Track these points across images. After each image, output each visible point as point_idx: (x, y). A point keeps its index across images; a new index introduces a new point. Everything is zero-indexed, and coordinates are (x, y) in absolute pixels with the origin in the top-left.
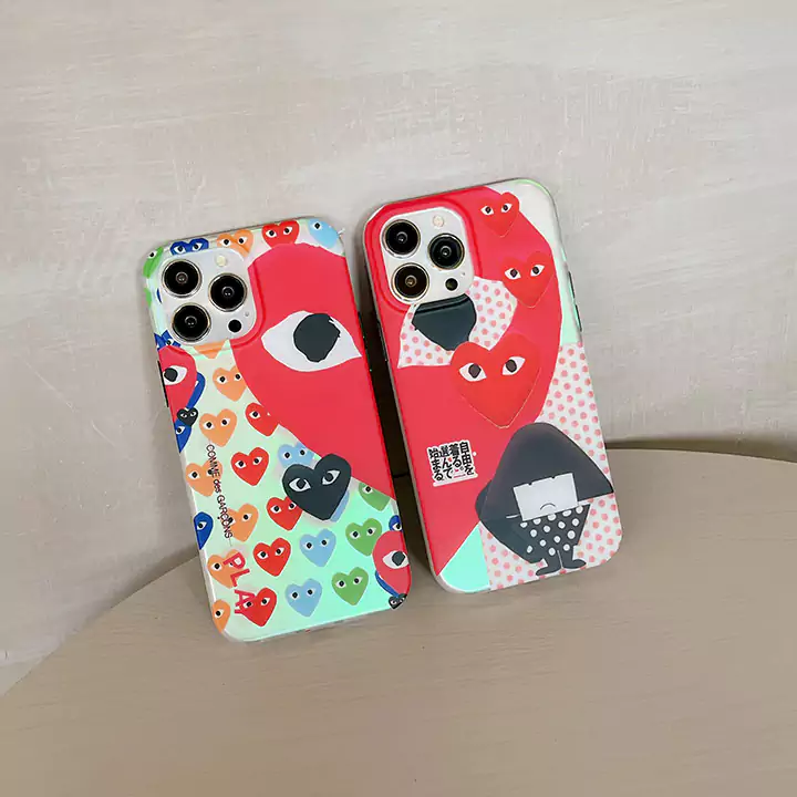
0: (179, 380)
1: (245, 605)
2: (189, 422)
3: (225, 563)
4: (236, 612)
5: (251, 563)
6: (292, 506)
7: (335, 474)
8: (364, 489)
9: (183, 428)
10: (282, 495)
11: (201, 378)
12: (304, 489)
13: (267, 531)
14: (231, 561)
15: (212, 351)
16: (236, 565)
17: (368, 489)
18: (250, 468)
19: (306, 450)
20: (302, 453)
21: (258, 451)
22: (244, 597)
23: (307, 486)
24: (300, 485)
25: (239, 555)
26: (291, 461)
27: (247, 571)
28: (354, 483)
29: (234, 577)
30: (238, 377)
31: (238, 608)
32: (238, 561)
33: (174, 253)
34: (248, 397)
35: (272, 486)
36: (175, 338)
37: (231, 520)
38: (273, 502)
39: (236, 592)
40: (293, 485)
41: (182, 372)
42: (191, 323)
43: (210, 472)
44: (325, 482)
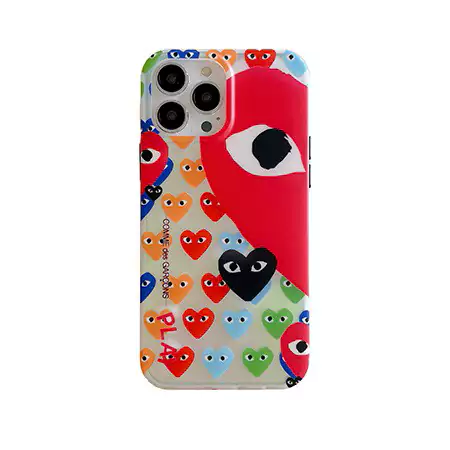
0: (153, 160)
1: (167, 357)
2: (154, 196)
3: (159, 318)
4: (159, 360)
5: (179, 324)
6: (222, 284)
7: (263, 264)
8: (285, 283)
9: (147, 201)
10: (216, 273)
11: (171, 164)
12: (235, 271)
13: (198, 300)
14: (163, 317)
15: (183, 143)
16: (166, 322)
17: (288, 284)
18: (195, 245)
19: (243, 240)
20: (240, 241)
21: (204, 233)
22: (168, 350)
23: (238, 270)
24: (233, 267)
25: (170, 314)
26: (229, 246)
27: (175, 329)
28: (277, 276)
29: (163, 331)
30: (200, 168)
31: (161, 358)
32: (169, 319)
33: (170, 56)
34: (205, 187)
35: (209, 262)
36: (156, 125)
37: (170, 284)
38: (208, 277)
39: (163, 344)
40: (227, 266)
41: (156, 155)
42: (172, 116)
43: (161, 241)
44: (253, 269)
